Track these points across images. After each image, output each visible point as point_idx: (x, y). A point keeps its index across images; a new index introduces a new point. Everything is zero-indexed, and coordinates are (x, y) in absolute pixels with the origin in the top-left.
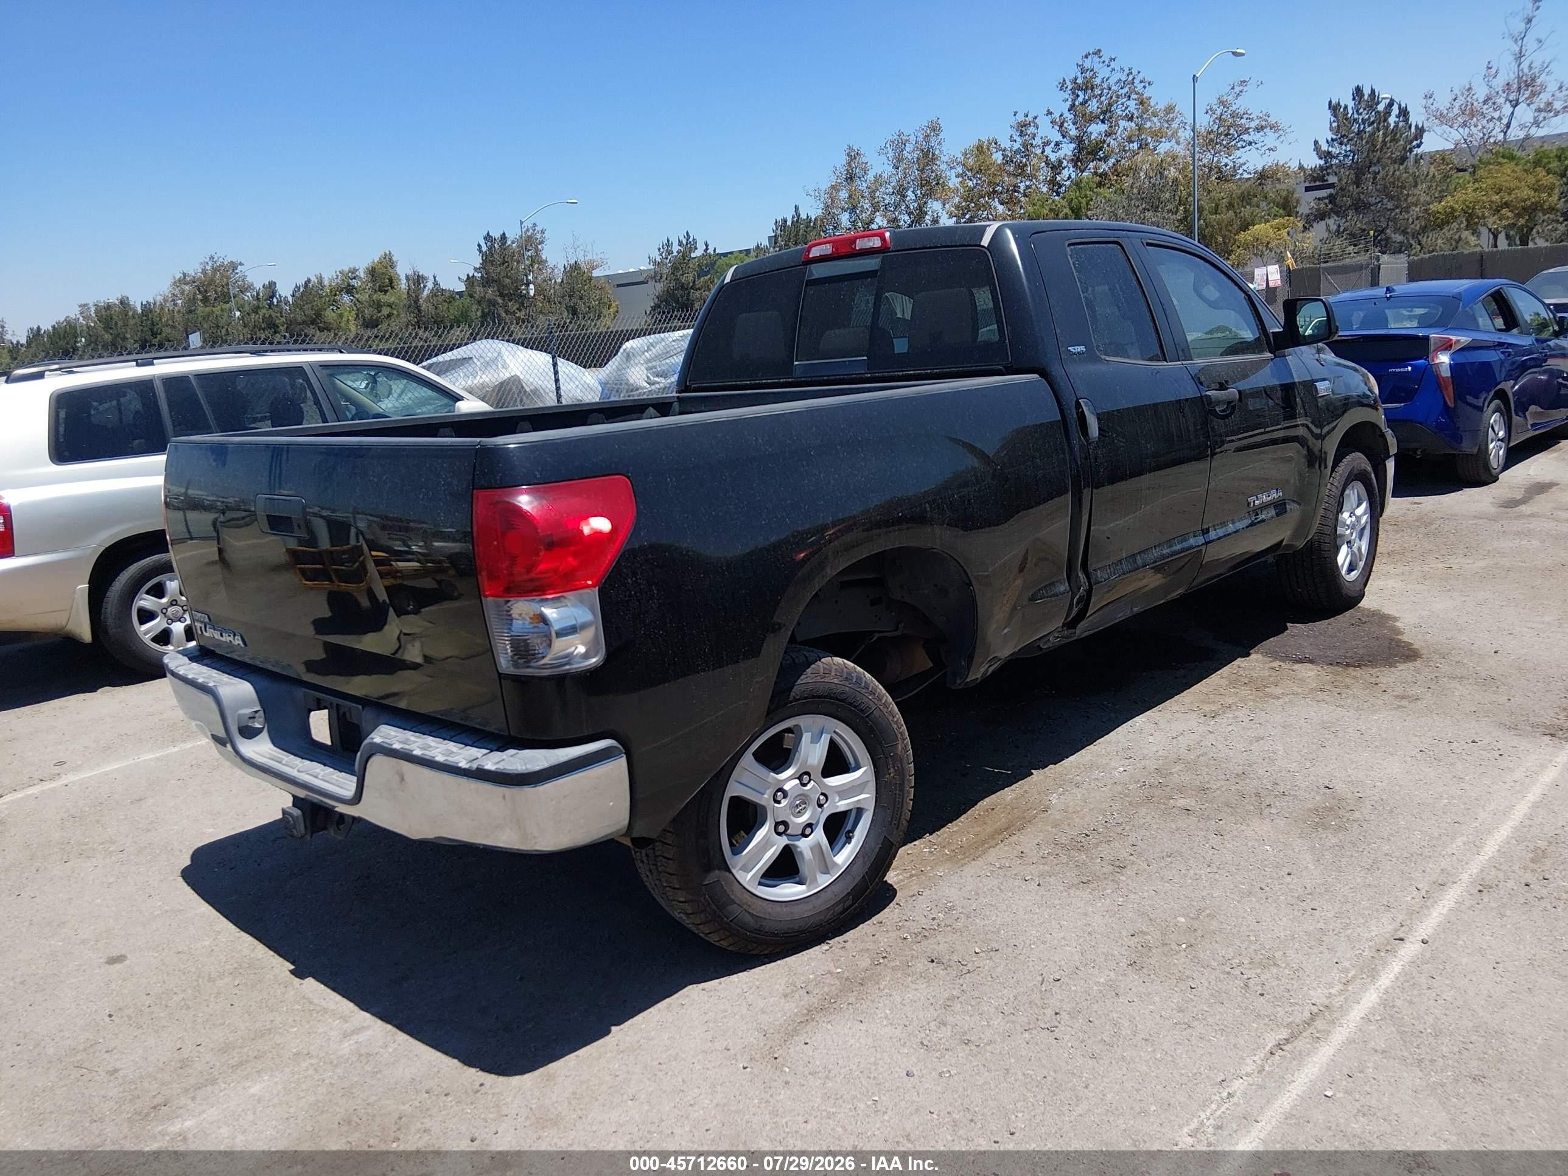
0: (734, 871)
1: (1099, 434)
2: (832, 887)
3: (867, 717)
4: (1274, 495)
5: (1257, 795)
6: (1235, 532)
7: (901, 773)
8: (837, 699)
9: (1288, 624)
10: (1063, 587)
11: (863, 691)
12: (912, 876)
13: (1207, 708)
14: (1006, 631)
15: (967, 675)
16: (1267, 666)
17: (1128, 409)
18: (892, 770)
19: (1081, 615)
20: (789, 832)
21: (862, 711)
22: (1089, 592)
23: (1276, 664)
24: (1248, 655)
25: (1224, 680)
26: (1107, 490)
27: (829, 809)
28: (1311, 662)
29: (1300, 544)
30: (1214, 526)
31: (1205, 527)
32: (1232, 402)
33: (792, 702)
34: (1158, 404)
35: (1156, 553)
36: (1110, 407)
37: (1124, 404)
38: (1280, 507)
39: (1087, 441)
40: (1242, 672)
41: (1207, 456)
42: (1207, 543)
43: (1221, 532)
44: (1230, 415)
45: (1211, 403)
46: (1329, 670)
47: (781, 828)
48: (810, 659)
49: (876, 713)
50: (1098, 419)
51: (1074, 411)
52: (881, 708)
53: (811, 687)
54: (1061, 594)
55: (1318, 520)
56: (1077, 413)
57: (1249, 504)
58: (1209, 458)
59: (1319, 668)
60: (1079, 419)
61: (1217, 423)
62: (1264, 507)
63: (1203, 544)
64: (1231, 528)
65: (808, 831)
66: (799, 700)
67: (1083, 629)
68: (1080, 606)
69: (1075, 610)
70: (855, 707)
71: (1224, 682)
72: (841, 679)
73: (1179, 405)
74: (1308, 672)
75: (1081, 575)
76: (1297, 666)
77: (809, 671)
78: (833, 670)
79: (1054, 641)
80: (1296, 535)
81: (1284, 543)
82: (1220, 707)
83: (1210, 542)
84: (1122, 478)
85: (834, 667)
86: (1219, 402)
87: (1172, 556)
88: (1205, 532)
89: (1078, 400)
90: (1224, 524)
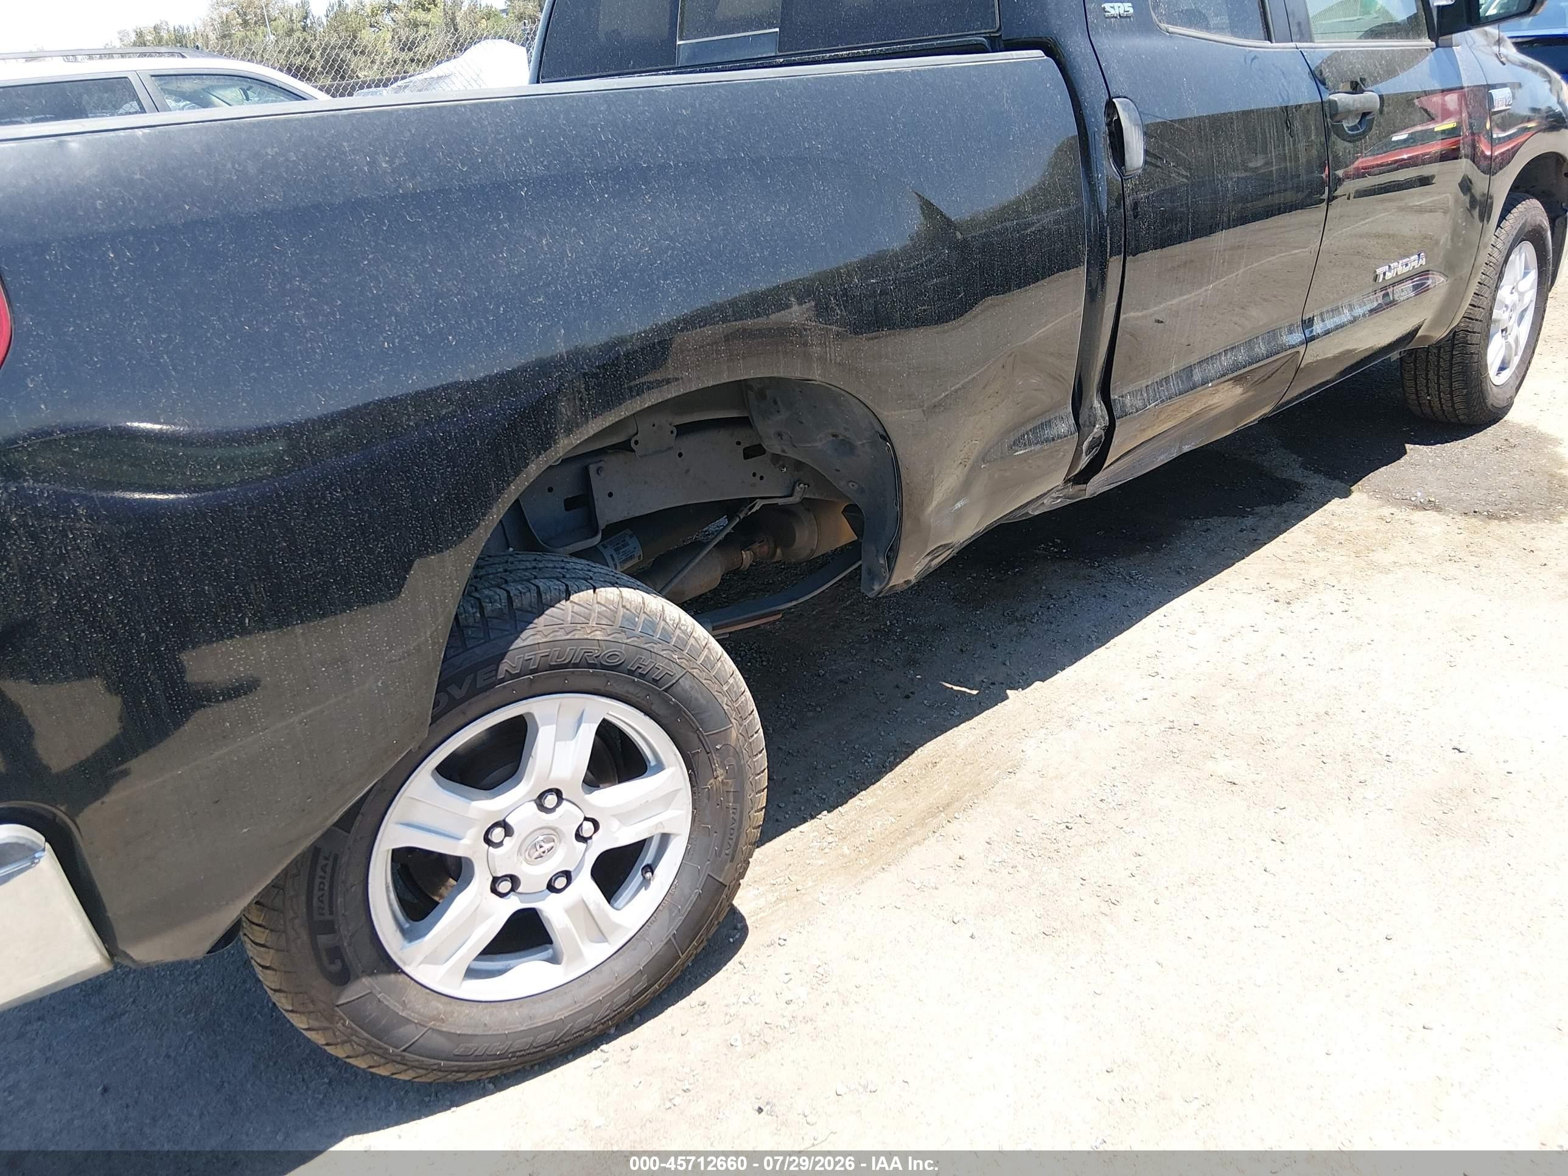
0: (407, 969)
1: (1146, 162)
2: (611, 963)
3: (666, 690)
4: (1415, 262)
5: (1346, 757)
6: (1351, 322)
7: (738, 774)
8: (604, 667)
9: (1407, 446)
10: (1065, 426)
11: (657, 648)
12: (779, 900)
13: (1283, 585)
14: (958, 505)
15: (890, 579)
16: (1375, 513)
17: (1200, 118)
18: (720, 771)
19: (1096, 466)
20: (520, 890)
21: (655, 681)
22: (1110, 431)
23: (1386, 511)
24: (1346, 494)
25: (1310, 536)
26: (1152, 257)
27: (602, 843)
28: (1438, 508)
29: (1440, 334)
30: (1321, 314)
31: (1306, 317)
32: (1369, 113)
33: (503, 680)
34: (1252, 111)
35: (1226, 361)
36: (1167, 114)
37: (1194, 110)
38: (1420, 281)
39: (1122, 175)
40: (1336, 524)
41: (1322, 201)
42: (1308, 340)
43: (1330, 324)
44: (1364, 134)
45: (1336, 114)
46: (1462, 524)
47: (505, 887)
48: (545, 598)
49: (686, 683)
50: (1145, 134)
51: (1103, 120)
52: (695, 672)
53: (544, 651)
54: (1059, 437)
55: (1469, 298)
56: (1108, 124)
57: (1376, 278)
58: (1324, 204)
59: (1448, 520)
60: (1111, 134)
61: (1341, 146)
62: (1400, 281)
63: (1301, 343)
64: (1346, 316)
65: (560, 883)
66: (518, 675)
67: (1097, 485)
68: (1095, 452)
69: (1085, 460)
70: (642, 676)
71: (1310, 539)
72: (609, 630)
73: (1286, 115)
74: (1430, 524)
75: (1098, 404)
76: (1418, 516)
77: (541, 621)
78: (595, 615)
79: (1050, 504)
80: (1436, 323)
81: (1420, 334)
82: (1300, 585)
83: (1313, 338)
84: (1180, 238)
85: (597, 608)
86: (1348, 113)
87: (1250, 364)
88: (1308, 323)
89: (1110, 98)
90: (1336, 311)
